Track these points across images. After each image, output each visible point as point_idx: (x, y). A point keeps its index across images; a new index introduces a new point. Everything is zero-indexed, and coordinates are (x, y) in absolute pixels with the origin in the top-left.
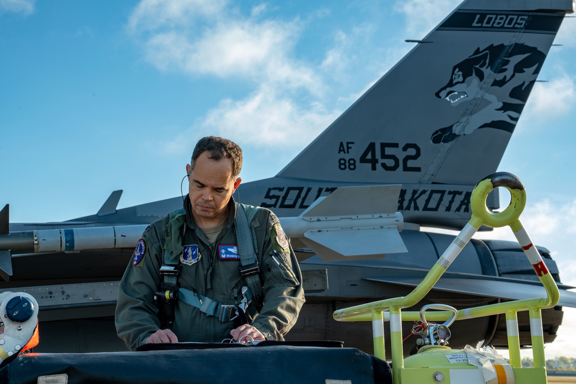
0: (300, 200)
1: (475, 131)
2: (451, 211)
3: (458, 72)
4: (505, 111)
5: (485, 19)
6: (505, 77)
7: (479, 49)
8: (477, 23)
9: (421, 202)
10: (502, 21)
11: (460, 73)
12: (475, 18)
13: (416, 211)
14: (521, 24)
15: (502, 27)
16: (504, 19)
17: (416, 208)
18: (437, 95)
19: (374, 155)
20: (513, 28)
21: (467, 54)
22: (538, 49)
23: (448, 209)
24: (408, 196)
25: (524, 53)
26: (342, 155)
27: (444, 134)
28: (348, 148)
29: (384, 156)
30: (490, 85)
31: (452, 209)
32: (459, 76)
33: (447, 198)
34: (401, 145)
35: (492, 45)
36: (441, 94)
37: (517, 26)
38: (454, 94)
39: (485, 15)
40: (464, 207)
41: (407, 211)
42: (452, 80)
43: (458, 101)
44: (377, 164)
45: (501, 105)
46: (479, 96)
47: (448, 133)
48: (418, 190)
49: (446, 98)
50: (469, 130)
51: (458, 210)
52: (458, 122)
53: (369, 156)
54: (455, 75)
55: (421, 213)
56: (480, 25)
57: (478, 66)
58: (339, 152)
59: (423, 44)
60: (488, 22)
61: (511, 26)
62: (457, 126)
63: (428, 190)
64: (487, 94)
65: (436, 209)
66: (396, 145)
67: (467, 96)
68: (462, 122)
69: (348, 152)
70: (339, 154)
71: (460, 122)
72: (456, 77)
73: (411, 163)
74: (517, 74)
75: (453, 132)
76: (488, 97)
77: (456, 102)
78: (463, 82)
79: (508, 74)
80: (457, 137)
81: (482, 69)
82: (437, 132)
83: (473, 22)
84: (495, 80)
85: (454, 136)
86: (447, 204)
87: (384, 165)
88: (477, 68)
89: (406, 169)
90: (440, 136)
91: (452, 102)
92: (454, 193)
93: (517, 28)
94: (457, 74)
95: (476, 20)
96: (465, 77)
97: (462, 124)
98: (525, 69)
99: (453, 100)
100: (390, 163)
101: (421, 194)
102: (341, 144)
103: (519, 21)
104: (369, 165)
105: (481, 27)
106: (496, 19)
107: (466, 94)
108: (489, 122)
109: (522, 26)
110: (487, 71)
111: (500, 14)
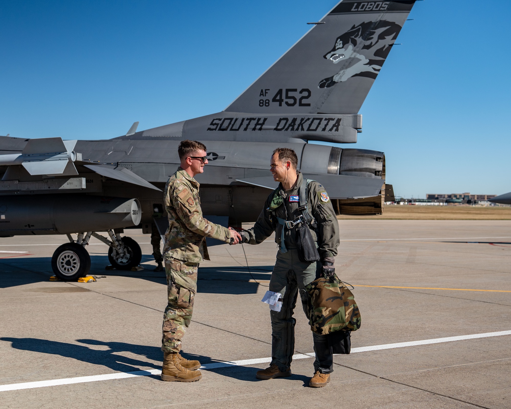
0: (231, 126)
1: (348, 79)
2: (325, 131)
3: (340, 41)
4: (370, 65)
5: (360, 5)
6: (372, 43)
7: (354, 25)
8: (355, 9)
9: (306, 126)
10: (372, 7)
11: (341, 42)
12: (353, 5)
13: (303, 131)
14: (385, 7)
15: (372, 10)
16: (373, 5)
17: (303, 129)
18: (325, 57)
19: (281, 97)
20: (379, 10)
21: (347, 29)
22: (396, 23)
23: (324, 129)
24: (298, 122)
25: (385, 27)
26: (262, 97)
27: (328, 82)
28: (266, 93)
29: (287, 97)
30: (361, 48)
31: (326, 130)
32: (340, 44)
33: (324, 123)
34: (299, 90)
35: (364, 22)
36: (327, 57)
37: (382, 9)
38: (336, 56)
39: (360, 3)
40: (335, 128)
41: (296, 131)
42: (335, 47)
43: (339, 60)
44: (282, 103)
45: (367, 61)
46: (353, 56)
47: (330, 81)
48: (304, 118)
49: (330, 59)
50: (344, 79)
51: (331, 130)
52: (337, 74)
53: (278, 98)
54: (338, 43)
55: (305, 132)
56: (356, 10)
57: (353, 37)
58: (260, 96)
59: (318, 25)
60: (362, 8)
61: (378, 9)
62: (337, 76)
63: (311, 118)
64: (358, 55)
65: (315, 130)
66: (295, 90)
67: (345, 57)
68: (340, 74)
69: (265, 96)
70: (260, 97)
71: (338, 73)
72: (338, 45)
73: (304, 101)
74: (380, 40)
75: (334, 80)
76: (358, 56)
77: (337, 61)
78: (343, 47)
79: (374, 41)
80: (336, 83)
81: (355, 39)
82: (323, 81)
83: (352, 8)
84: (364, 45)
85: (333, 83)
86: (323, 127)
87: (287, 103)
88: (353, 38)
89: (301, 105)
90: (325, 83)
91: (334, 61)
92: (329, 120)
93: (381, 10)
94: (339, 43)
95: (354, 7)
96: (344, 44)
97: (340, 75)
98: (385, 37)
99: (335, 60)
100: (291, 101)
101: (306, 121)
102: (262, 91)
103: (383, 6)
104: (278, 103)
105: (357, 11)
106: (367, 5)
107: (344, 55)
108: (358, 72)
109: (385, 9)
110: (359, 40)
111: (370, 2)
